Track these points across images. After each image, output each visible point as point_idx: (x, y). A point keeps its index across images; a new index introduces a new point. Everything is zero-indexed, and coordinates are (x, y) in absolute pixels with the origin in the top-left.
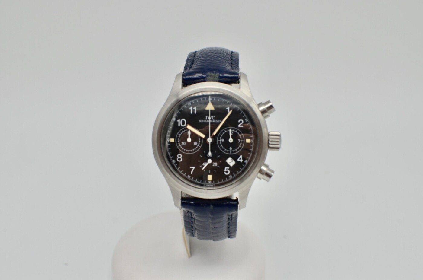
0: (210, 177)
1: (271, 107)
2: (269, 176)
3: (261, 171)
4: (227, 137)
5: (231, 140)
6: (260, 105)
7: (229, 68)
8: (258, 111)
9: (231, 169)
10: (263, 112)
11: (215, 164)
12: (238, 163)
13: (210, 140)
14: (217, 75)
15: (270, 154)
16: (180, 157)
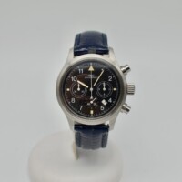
0: (92, 112)
1: (128, 69)
2: (128, 110)
3: (123, 108)
4: (102, 87)
5: (104, 89)
6: (121, 67)
7: (102, 44)
8: (120, 71)
9: (105, 106)
10: (124, 72)
11: (95, 104)
12: (109, 103)
13: (91, 89)
14: (95, 49)
15: (129, 97)
16: (73, 100)
